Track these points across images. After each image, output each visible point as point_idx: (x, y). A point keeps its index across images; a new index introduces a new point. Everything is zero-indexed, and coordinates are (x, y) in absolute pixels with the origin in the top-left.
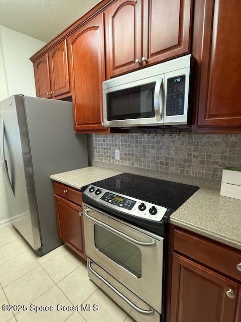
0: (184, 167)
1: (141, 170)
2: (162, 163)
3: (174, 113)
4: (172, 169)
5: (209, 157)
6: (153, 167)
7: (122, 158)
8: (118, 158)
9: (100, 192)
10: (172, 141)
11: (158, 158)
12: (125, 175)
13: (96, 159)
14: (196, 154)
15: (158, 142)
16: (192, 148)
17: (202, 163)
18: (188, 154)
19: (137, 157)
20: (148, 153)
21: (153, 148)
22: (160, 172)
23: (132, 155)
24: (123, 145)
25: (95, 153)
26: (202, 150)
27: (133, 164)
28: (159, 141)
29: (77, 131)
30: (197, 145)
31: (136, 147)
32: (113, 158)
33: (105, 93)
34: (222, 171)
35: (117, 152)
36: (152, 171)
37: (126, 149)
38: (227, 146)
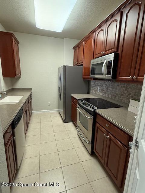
0: (121, 98)
1: (107, 97)
2: (113, 95)
4: (117, 98)
5: (130, 94)
8: (99, 91)
9: (83, 101)
10: (118, 86)
11: (112, 92)
12: (99, 98)
13: (91, 91)
14: (125, 92)
16: (125, 89)
18: (123, 92)
20: (109, 90)
21: (111, 88)
22: (112, 99)
23: (104, 90)
24: (101, 86)
25: (91, 88)
26: (128, 91)
27: (103, 94)
29: (84, 78)
31: (105, 87)
32: (97, 91)
33: (91, 64)
34: (130, 100)
35: (99, 88)
36: (109, 98)
38: (137, 90)
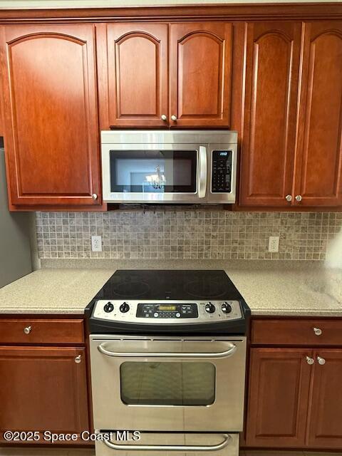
0: (202, 250)
1: (142, 261)
2: (173, 249)
3: (221, 189)
4: (188, 255)
5: (228, 236)
6: (160, 255)
7: (105, 249)
8: (97, 248)
10: (186, 220)
11: (168, 242)
13: (44, 255)
14: (214, 234)
15: (167, 222)
16: (211, 227)
17: (222, 243)
18: (206, 235)
19: (134, 243)
20: (153, 237)
21: (161, 230)
22: (173, 260)
23: (126, 242)
24: (107, 228)
25: (42, 245)
26: (222, 229)
27: (127, 255)
28: (169, 220)
30: (216, 224)
32: (88, 249)
35: (96, 239)
37: (114, 234)
